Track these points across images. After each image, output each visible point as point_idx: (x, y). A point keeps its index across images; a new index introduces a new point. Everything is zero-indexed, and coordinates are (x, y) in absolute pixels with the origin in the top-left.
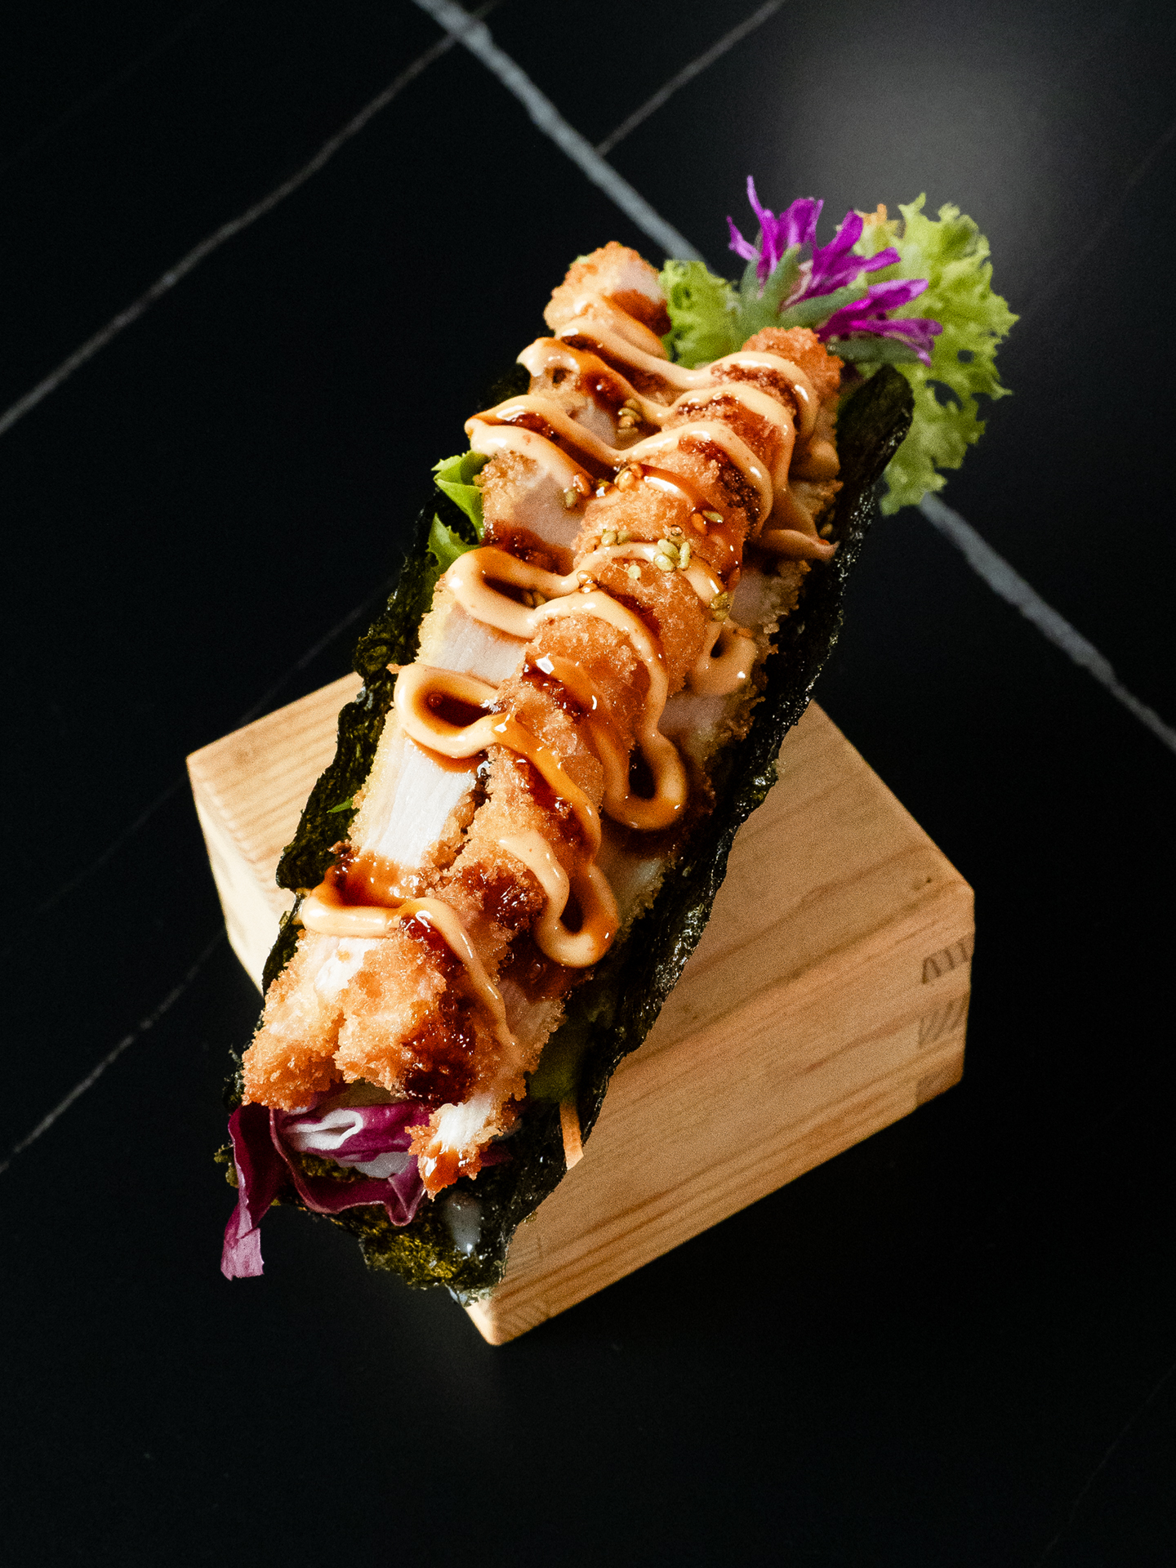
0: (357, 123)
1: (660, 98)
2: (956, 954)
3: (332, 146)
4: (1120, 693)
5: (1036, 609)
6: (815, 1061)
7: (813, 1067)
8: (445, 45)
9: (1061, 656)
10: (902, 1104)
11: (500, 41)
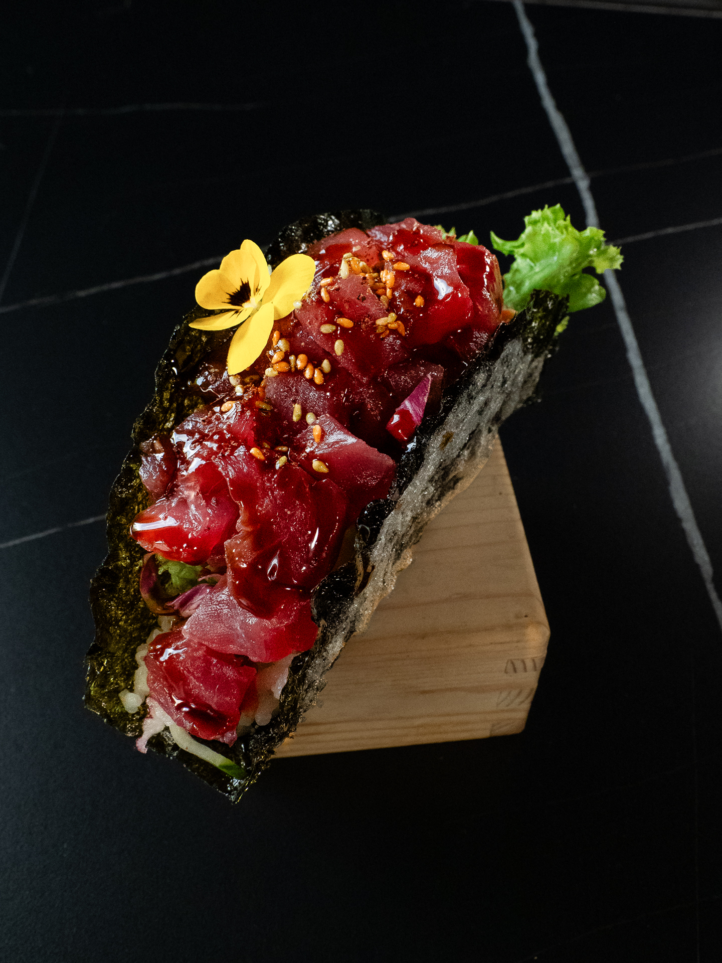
0: (510, 195)
1: (649, 235)
2: (529, 664)
3: (494, 198)
4: (710, 587)
5: (690, 526)
6: (427, 689)
7: (424, 692)
8: (567, 181)
9: (688, 553)
10: (480, 731)
11: (592, 189)
